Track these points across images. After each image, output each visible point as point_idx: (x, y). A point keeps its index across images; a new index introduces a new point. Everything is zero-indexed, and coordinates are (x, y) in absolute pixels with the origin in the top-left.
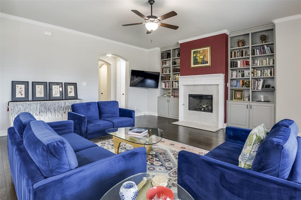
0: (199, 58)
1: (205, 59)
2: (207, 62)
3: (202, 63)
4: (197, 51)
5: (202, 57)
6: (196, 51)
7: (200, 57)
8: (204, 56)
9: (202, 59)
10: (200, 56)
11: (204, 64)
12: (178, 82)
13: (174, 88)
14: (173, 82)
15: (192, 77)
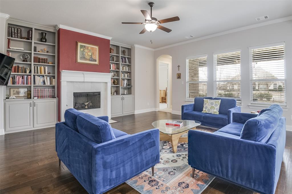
0: (86, 54)
1: (94, 57)
2: (95, 61)
3: (90, 60)
4: (85, 46)
5: (90, 54)
6: (83, 46)
7: (88, 54)
8: (93, 53)
9: (91, 57)
10: (88, 52)
11: (92, 61)
12: (43, 76)
13: (36, 85)
14: (34, 76)
15: (83, 73)
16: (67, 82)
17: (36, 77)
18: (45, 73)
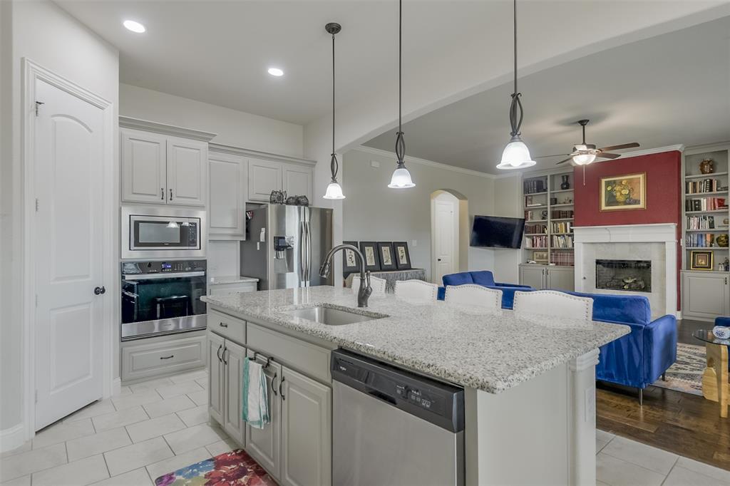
0: (618, 194)
1: (634, 196)
2: (637, 202)
3: (627, 203)
4: (615, 182)
5: (626, 192)
6: (611, 181)
7: (621, 193)
8: (632, 190)
9: (627, 196)
10: (622, 189)
11: (630, 204)
12: (563, 236)
13: (555, 247)
14: (552, 236)
15: (606, 228)
16: (584, 243)
17: (555, 237)
18: (566, 231)
